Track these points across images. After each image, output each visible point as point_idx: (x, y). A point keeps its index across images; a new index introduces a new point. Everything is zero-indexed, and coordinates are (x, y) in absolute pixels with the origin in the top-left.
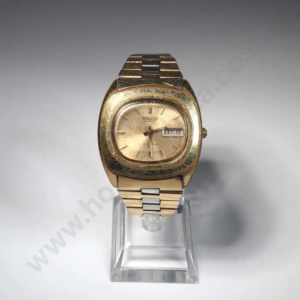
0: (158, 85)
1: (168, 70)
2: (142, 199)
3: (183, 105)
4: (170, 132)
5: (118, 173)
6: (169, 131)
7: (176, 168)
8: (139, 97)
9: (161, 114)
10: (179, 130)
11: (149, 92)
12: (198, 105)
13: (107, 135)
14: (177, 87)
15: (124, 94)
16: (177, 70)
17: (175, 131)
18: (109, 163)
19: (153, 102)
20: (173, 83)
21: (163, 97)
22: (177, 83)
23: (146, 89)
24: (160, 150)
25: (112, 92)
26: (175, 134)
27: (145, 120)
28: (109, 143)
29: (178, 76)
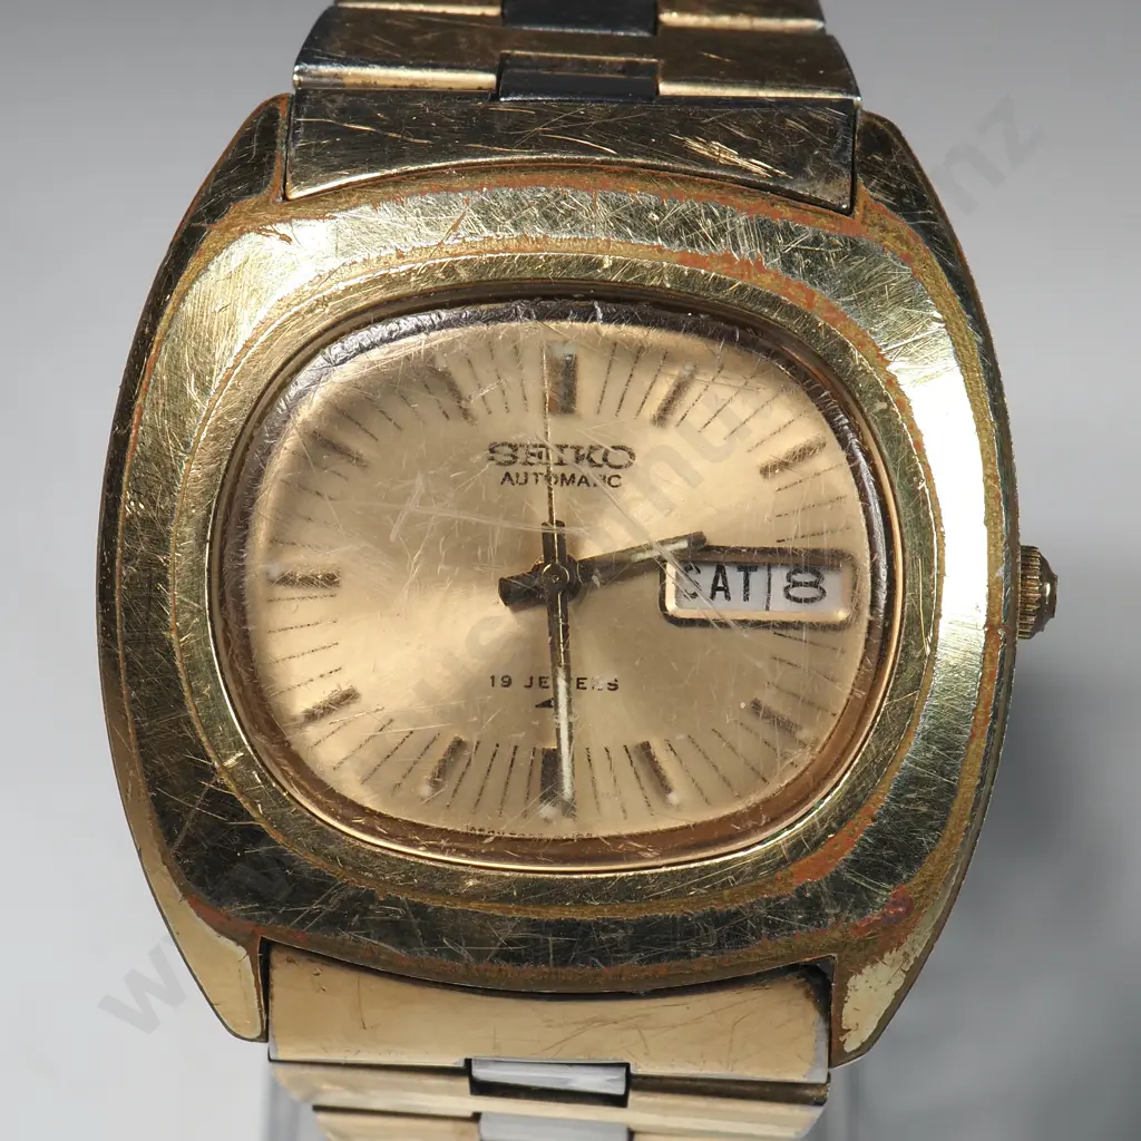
0: (639, 161)
1: (724, 21)
2: (476, 1117)
3: (860, 345)
4: (735, 578)
5: (275, 930)
6: (720, 569)
7: (778, 908)
8: (466, 263)
9: (662, 417)
10: (812, 564)
11: (555, 225)
12: (987, 350)
13: (174, 595)
14: (810, 180)
15: (338, 231)
16: (807, 23)
17: (779, 577)
18: (191, 842)
19: (586, 315)
20: (769, 147)
21: (677, 274)
22: (810, 144)
23: (535, 194)
24: (641, 739)
25: (233, 210)
26: (771, 597)
27: (512, 470)
28: (193, 669)
29: (819, 83)
